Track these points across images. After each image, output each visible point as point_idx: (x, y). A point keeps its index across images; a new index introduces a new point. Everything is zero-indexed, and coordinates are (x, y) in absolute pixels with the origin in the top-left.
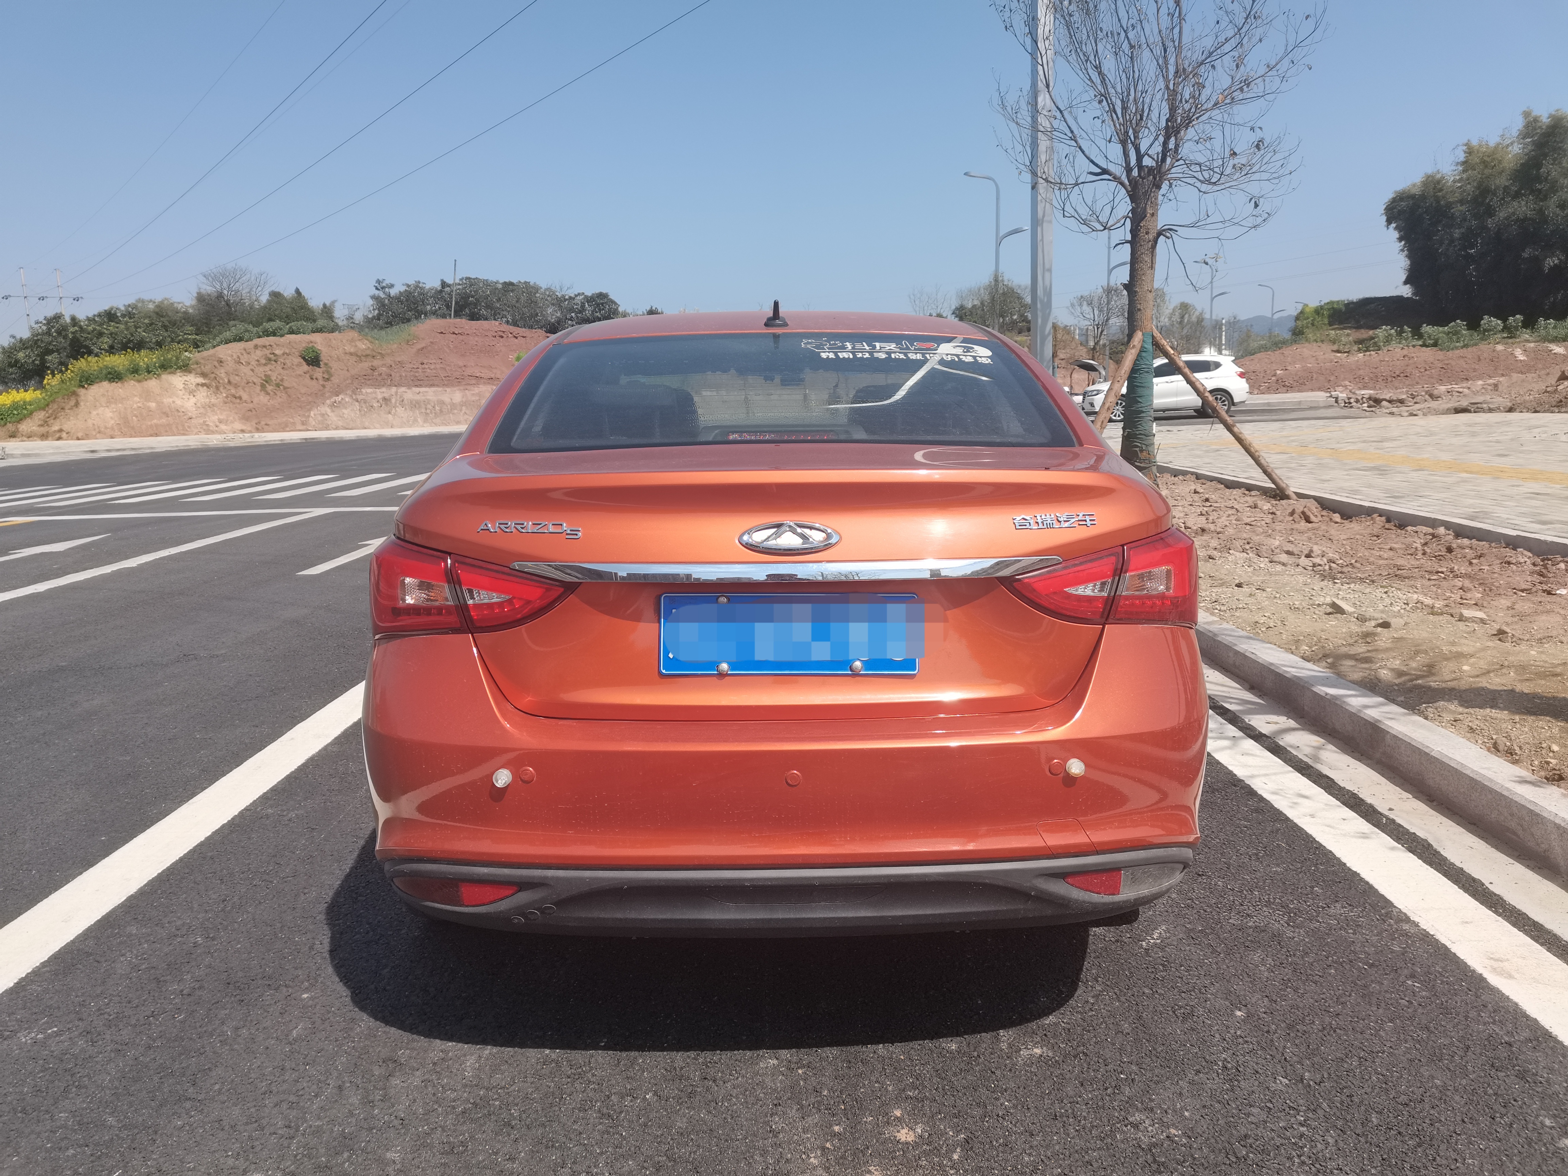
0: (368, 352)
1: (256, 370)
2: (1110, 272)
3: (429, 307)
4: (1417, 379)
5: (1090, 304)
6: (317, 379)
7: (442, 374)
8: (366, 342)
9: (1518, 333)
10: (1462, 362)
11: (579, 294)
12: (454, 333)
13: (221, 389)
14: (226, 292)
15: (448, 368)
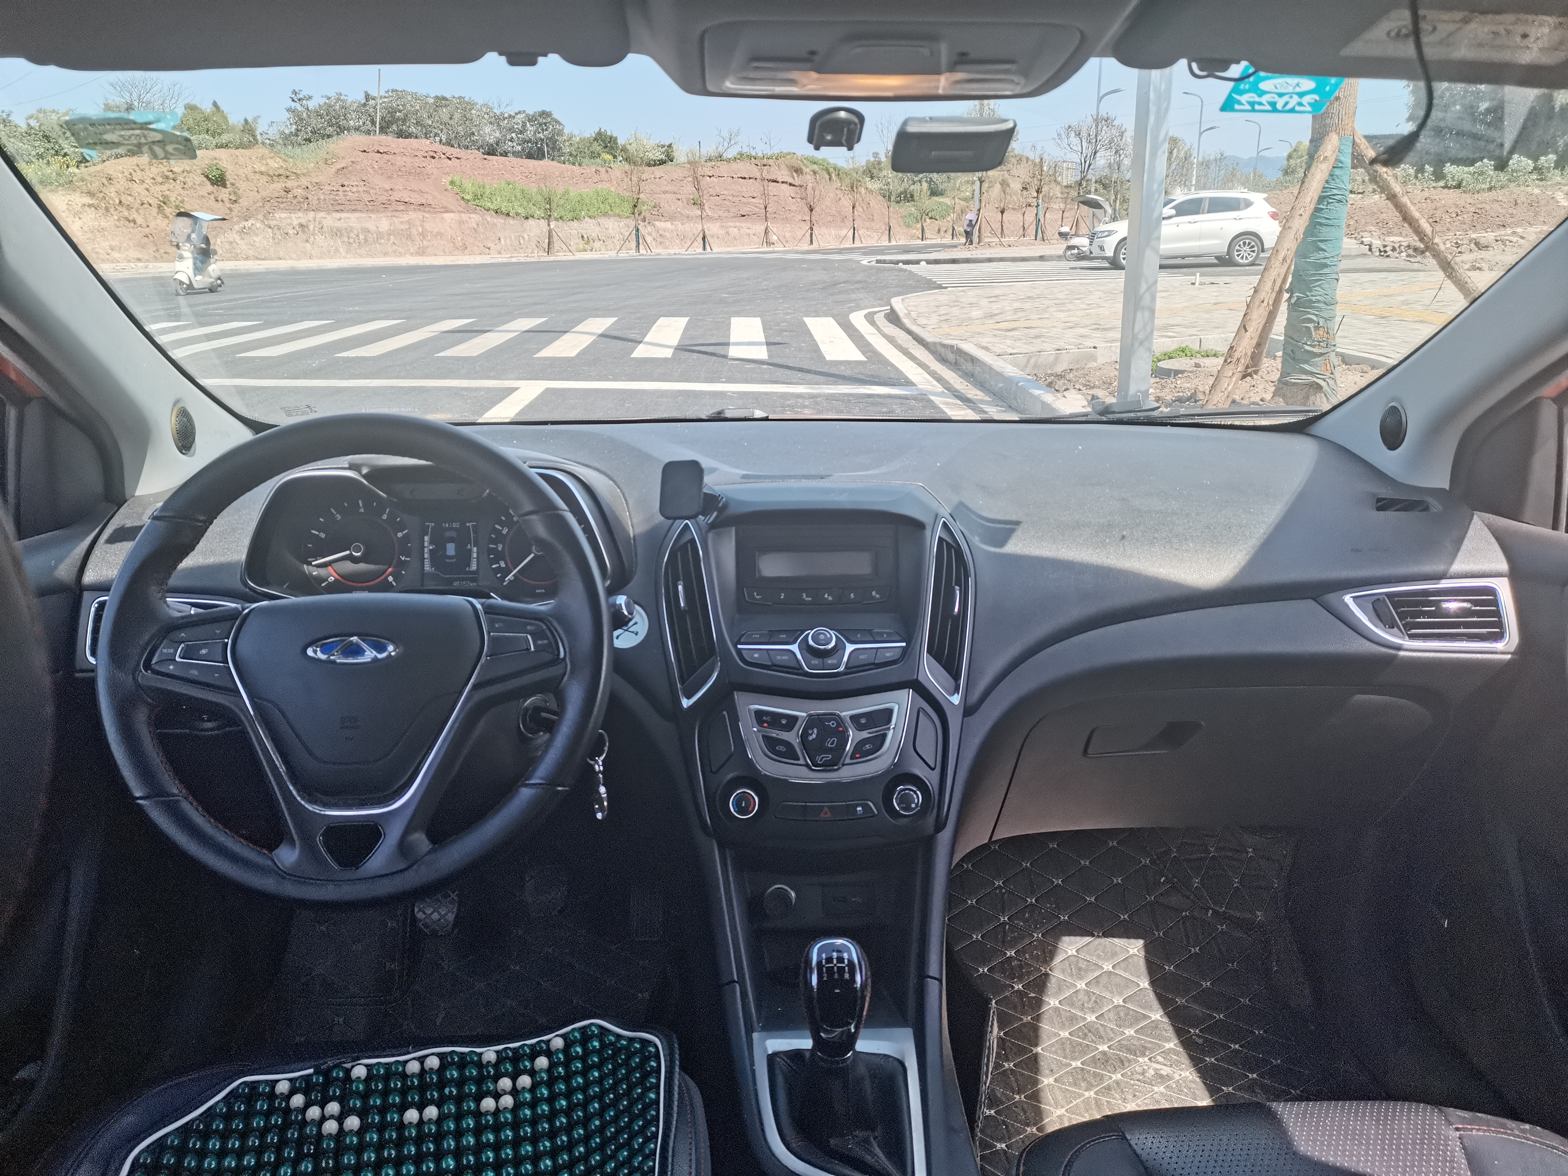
0: (281, 172)
1: (152, 189)
2: (1100, 99)
3: (352, 123)
4: (1448, 225)
5: (1078, 135)
6: (222, 201)
7: (366, 198)
8: (278, 159)
9: (1549, 175)
10: (1496, 206)
11: (519, 112)
12: (378, 152)
13: (112, 210)
14: (136, 104)
15: (372, 191)
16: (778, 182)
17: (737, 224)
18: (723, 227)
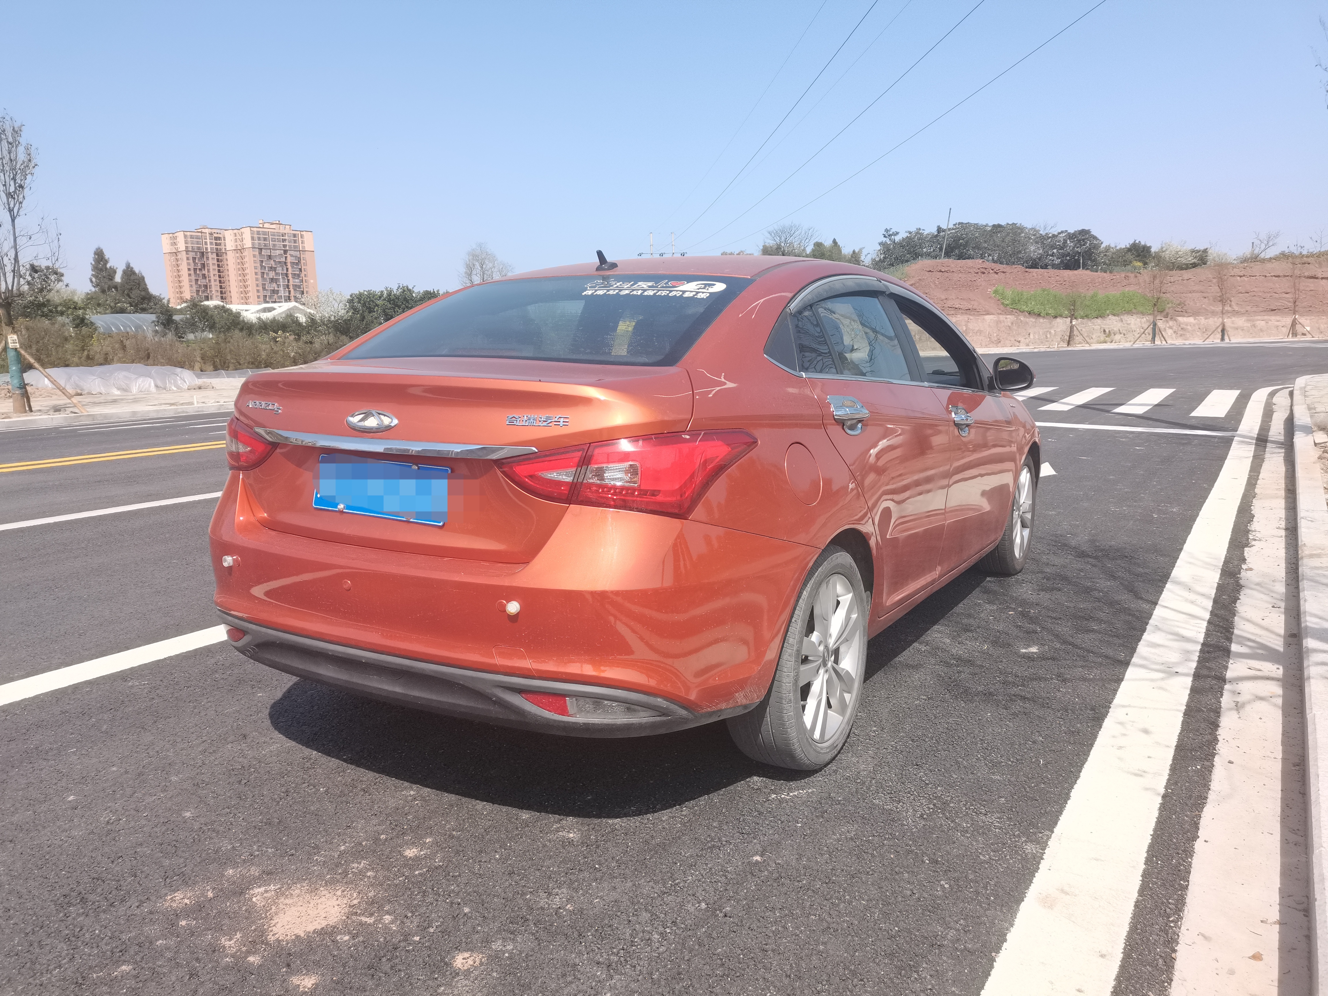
3: (925, 250)
11: (1062, 232)
12: (941, 271)
14: (783, 245)
16: (1317, 278)
17: (1266, 317)
18: (1250, 320)
